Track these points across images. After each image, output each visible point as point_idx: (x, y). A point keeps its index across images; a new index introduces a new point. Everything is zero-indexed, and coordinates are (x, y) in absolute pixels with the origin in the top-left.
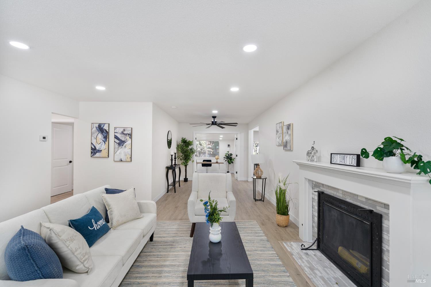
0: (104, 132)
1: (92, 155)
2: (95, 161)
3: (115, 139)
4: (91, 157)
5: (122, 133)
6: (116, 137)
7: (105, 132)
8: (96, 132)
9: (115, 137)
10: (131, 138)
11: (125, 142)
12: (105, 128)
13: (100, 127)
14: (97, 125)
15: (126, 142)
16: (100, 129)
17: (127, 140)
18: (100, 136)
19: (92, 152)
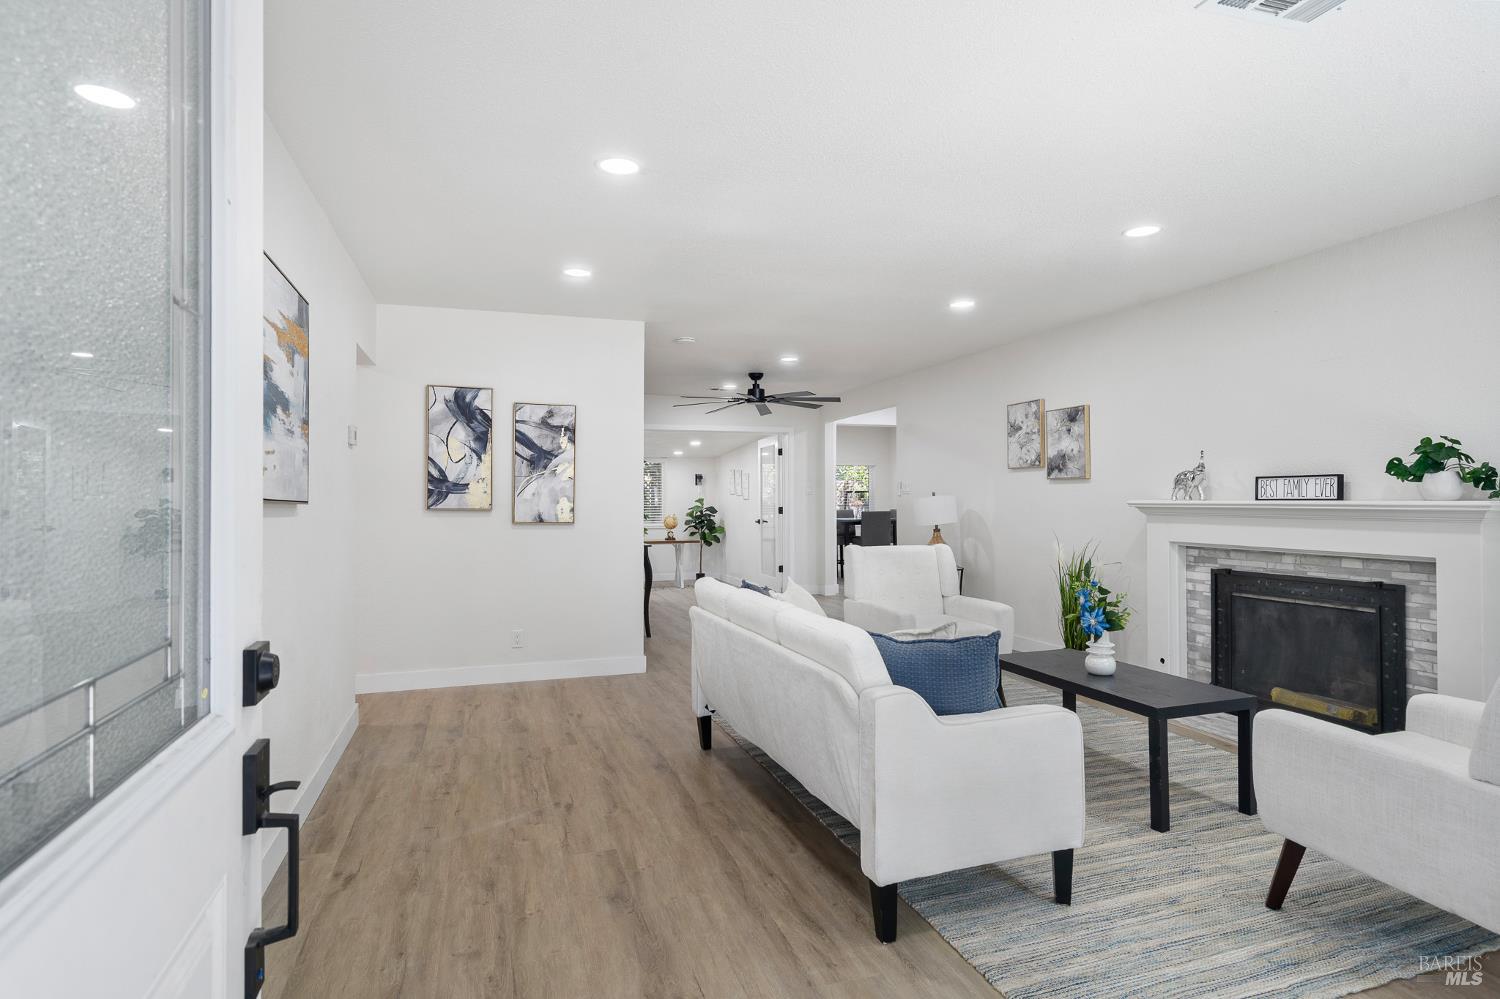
0: (477, 420)
1: (431, 501)
2: (441, 525)
3: (517, 445)
4: (428, 508)
5: (544, 423)
6: (521, 438)
7: (479, 417)
8: (447, 417)
9: (517, 439)
10: (572, 440)
11: (553, 455)
12: (478, 403)
13: (461, 403)
14: (450, 394)
15: (556, 456)
16: (459, 406)
17: (560, 448)
18: (461, 434)
19: (430, 493)
